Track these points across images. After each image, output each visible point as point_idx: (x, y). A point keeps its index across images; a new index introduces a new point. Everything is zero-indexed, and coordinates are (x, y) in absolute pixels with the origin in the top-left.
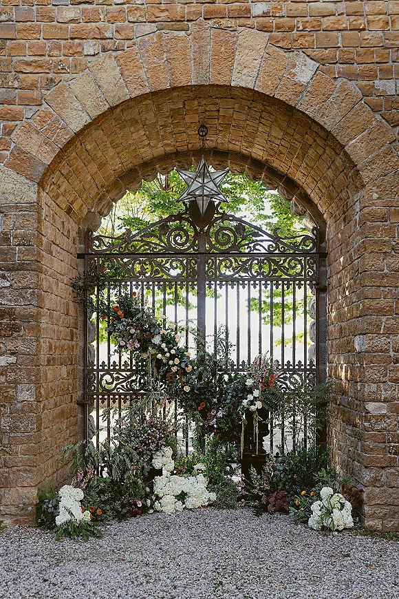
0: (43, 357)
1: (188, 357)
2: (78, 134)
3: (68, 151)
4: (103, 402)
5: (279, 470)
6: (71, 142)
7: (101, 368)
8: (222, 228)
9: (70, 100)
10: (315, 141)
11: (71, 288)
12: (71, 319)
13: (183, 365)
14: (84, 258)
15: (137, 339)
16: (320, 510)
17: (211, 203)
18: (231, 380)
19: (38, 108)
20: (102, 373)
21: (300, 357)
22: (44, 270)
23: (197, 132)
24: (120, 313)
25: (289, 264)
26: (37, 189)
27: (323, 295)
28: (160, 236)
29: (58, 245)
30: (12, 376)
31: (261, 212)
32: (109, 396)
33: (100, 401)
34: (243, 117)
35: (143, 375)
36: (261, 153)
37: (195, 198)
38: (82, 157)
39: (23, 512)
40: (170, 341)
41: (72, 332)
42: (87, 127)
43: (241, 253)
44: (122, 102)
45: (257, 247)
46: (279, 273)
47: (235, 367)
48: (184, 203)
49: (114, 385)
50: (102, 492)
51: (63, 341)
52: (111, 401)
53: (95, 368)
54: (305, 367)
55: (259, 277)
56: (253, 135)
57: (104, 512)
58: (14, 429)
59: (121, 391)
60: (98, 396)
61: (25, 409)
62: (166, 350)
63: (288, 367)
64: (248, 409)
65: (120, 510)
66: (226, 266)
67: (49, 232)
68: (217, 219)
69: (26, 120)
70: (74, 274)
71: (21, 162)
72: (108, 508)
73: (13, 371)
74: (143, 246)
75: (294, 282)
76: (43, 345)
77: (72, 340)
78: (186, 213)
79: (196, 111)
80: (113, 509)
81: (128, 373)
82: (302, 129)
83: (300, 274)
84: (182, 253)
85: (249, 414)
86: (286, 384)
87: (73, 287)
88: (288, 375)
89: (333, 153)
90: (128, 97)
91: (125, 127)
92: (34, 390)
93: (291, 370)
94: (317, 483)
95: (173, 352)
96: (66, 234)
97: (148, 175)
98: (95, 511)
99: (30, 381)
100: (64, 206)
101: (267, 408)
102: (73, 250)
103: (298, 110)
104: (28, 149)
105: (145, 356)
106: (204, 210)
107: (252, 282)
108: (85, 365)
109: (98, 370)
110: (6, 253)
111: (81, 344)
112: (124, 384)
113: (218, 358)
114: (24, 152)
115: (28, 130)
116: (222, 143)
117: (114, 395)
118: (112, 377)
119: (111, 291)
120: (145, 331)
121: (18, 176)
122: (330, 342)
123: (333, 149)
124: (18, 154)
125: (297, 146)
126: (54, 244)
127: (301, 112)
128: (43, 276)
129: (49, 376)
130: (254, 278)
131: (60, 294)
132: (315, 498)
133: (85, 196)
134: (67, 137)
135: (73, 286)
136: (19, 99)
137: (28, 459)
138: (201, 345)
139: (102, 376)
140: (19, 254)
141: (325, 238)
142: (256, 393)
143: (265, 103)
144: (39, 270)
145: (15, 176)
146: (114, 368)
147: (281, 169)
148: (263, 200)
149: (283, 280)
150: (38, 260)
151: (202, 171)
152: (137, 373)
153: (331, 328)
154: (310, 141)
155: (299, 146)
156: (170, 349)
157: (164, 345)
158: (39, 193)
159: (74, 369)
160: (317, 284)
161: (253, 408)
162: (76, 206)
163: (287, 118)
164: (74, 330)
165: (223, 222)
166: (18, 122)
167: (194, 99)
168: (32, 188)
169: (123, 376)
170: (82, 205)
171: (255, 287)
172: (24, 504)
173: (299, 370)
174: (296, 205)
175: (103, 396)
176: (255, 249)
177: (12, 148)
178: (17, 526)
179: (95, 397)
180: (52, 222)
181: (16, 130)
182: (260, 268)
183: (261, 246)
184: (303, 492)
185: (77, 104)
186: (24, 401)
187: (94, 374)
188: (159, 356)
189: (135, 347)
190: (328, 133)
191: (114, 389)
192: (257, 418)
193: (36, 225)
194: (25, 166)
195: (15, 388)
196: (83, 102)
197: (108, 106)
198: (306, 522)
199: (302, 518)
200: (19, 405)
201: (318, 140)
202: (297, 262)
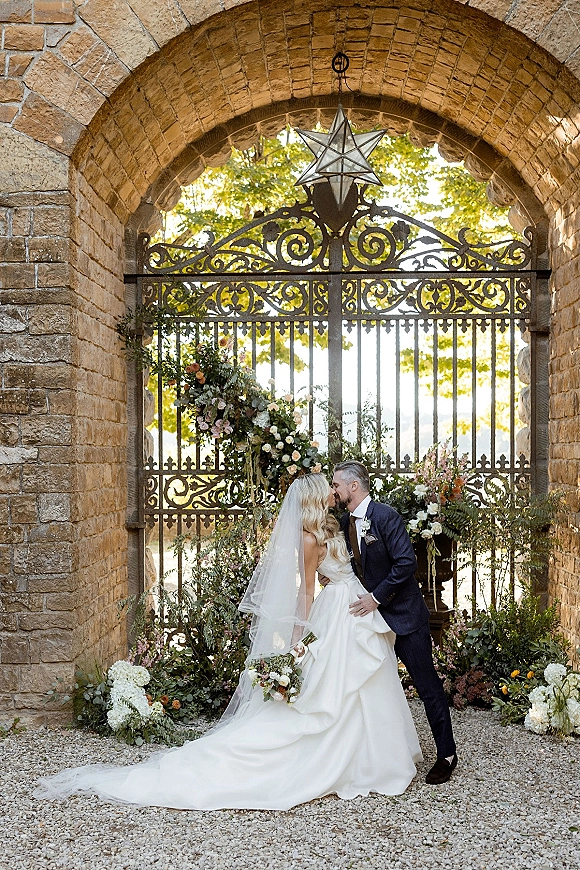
0: (80, 449)
1: (315, 449)
2: (135, 73)
3: (118, 102)
4: (169, 526)
5: (472, 638)
6: (123, 86)
7: (165, 468)
8: (369, 230)
9: (122, 14)
10: (535, 79)
11: (117, 334)
12: (117, 387)
13: (306, 463)
14: (136, 283)
15: (229, 419)
16: (545, 701)
17: (354, 187)
18: (387, 488)
19: (68, 28)
20: (168, 477)
21: (503, 449)
22: (79, 303)
23: (330, 65)
24: (200, 375)
25: (484, 289)
26: (68, 166)
27: (543, 343)
28: (265, 244)
29: (97, 261)
30: (31, 481)
31: (422, 199)
32: (180, 516)
33: (165, 524)
34: (412, 39)
35: (238, 479)
36: (438, 100)
37: (328, 178)
38: (139, 111)
39: (51, 704)
40: (284, 423)
41: (118, 407)
42: (151, 60)
43: (403, 272)
44: (210, 18)
45: (430, 261)
46: (468, 306)
47: (393, 466)
48: (305, 187)
49: (188, 497)
50: (179, 672)
51: (106, 422)
52: (184, 524)
53: (156, 468)
54: (512, 466)
55: (433, 313)
56: (427, 68)
57: (184, 704)
58: (36, 567)
59: (200, 507)
60: (161, 516)
61: (53, 534)
62: (278, 436)
63: (483, 466)
64: (419, 535)
65: (210, 701)
66: (376, 295)
67: (86, 238)
68: (362, 213)
69: (48, 49)
70: (119, 310)
71: (40, 121)
72: (190, 697)
73: (33, 471)
74: (236, 260)
75: (493, 320)
76: (80, 428)
77: (118, 421)
78: (307, 204)
79: (330, 31)
80: (197, 700)
81: (213, 477)
82: (513, 60)
83: (502, 307)
84: (302, 272)
85: (421, 544)
86: (480, 495)
87: (119, 331)
88: (483, 480)
89: (567, 99)
90: (219, 9)
91: (210, 58)
92: (67, 502)
93: (487, 471)
94: (537, 657)
95: (289, 440)
96: (108, 241)
97: (243, 140)
98: (170, 704)
99: (61, 490)
100: (105, 195)
101: (450, 534)
102: (117, 270)
103: (509, 27)
104: (52, 99)
105: (241, 448)
106: (344, 199)
107: (421, 322)
108: (140, 464)
109: (161, 473)
110: (18, 276)
111: (133, 428)
112: (205, 495)
113: (364, 450)
114: (46, 105)
115: (53, 67)
116: (371, 83)
117: (189, 513)
118: (185, 484)
119: (182, 338)
120: (241, 405)
121: (37, 145)
122: (555, 422)
123: (568, 94)
124: (36, 107)
125: (503, 88)
126: (92, 258)
127: (514, 30)
128: (79, 313)
129: (89, 481)
130: (424, 314)
131: (102, 344)
132: (535, 681)
133: (137, 177)
134: (118, 78)
135: (119, 329)
136: (36, 13)
137: (59, 618)
138: (335, 429)
139: (168, 482)
140: (39, 277)
141: (546, 244)
142: (433, 508)
143: (452, 15)
144: (72, 304)
145: (31, 144)
146: (189, 468)
147: (472, 128)
148: (426, 177)
149: (475, 318)
150: (72, 286)
151: (342, 132)
152: (226, 477)
153: (556, 398)
154: (527, 79)
155: (506, 87)
156: (284, 437)
157: (274, 429)
158: (70, 172)
159: (122, 470)
160: (533, 324)
161: (427, 533)
162: (123, 194)
163: (489, 41)
164: (122, 405)
165: (371, 219)
166: (34, 54)
167: (329, 10)
168: (61, 165)
169: (203, 481)
170: (133, 192)
171: (426, 330)
172: (54, 690)
173: (502, 470)
174: (496, 188)
175: (170, 516)
176: (426, 264)
177: (25, 97)
178: (42, 728)
179: (156, 516)
180: (89, 221)
181: (32, 66)
182: (436, 297)
183: (436, 258)
184: (515, 673)
185: (133, 22)
186: (52, 521)
187: (155, 479)
188: (267, 447)
189: (224, 433)
190: (560, 65)
191: (187, 504)
192: (433, 551)
193: (67, 227)
194: (48, 127)
195: (37, 499)
196: (145, 17)
197: (186, 25)
198: (521, 721)
199: (513, 714)
200: (43, 528)
201: (542, 78)
202: (499, 287)
